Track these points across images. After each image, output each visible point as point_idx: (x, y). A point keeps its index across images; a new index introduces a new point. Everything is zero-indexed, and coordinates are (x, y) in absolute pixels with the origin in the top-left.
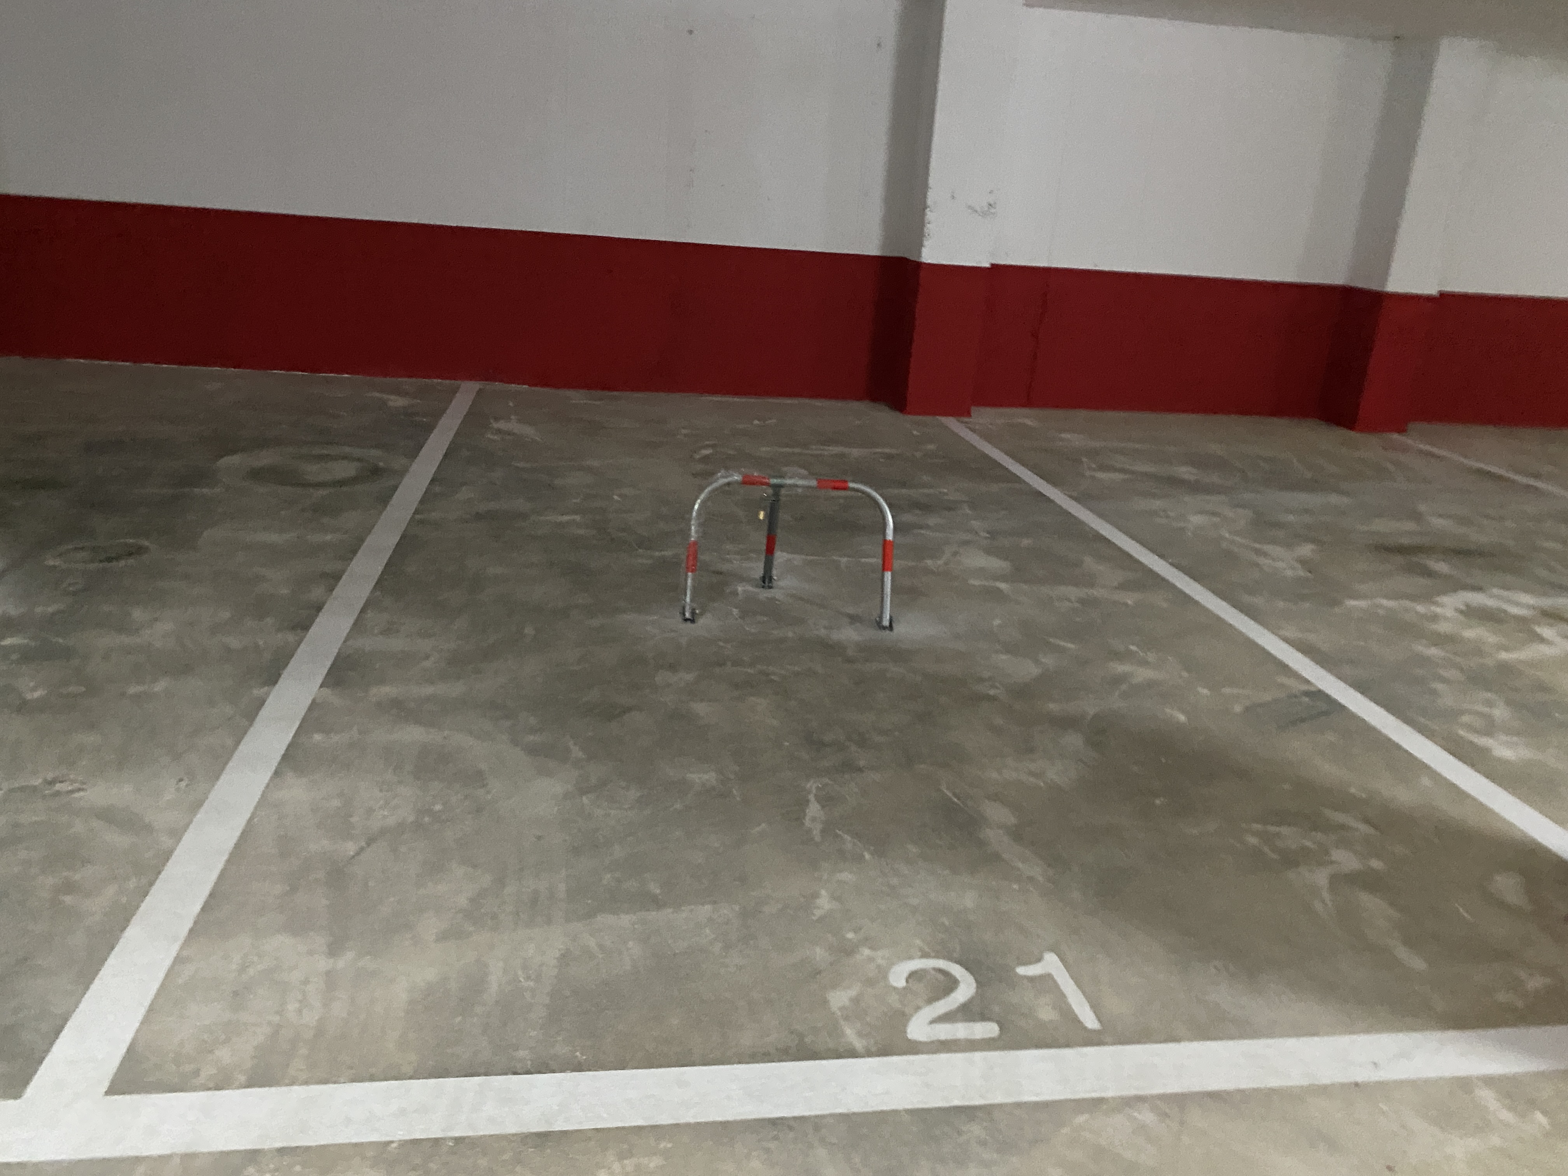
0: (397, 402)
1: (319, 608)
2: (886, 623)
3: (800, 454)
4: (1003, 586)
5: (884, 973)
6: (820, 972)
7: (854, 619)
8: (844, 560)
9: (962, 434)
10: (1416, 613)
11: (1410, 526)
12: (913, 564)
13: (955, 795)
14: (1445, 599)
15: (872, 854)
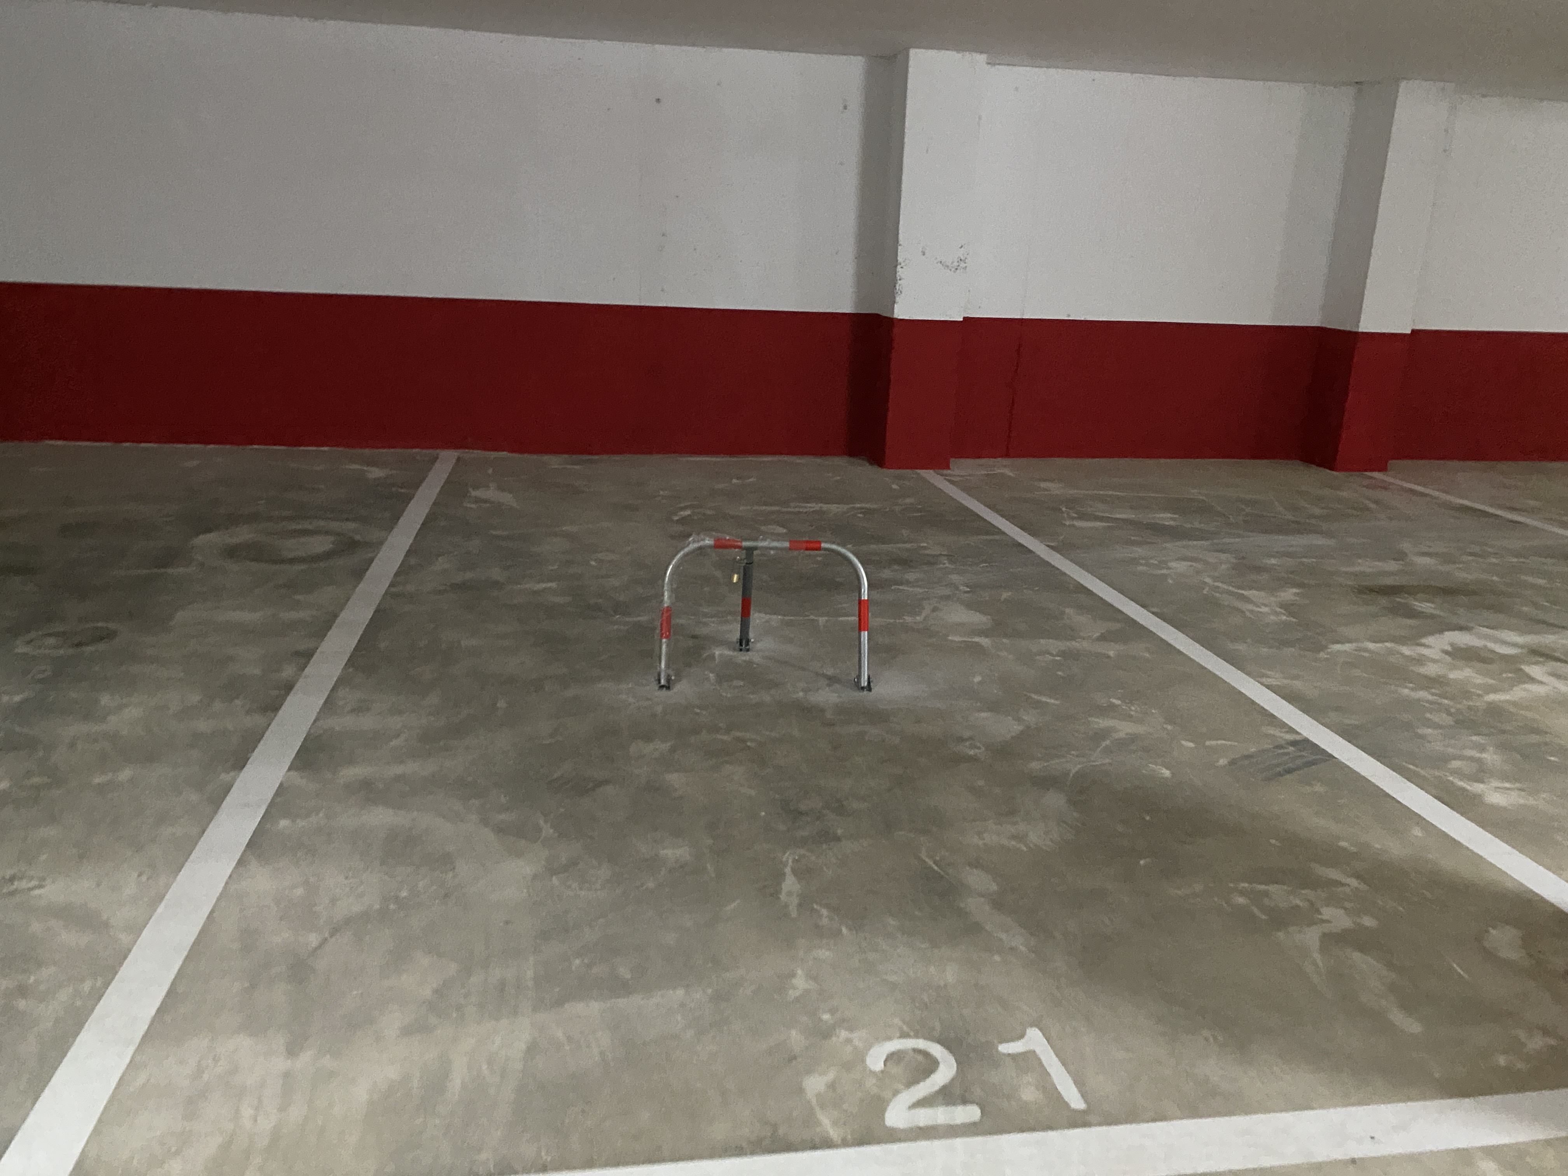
0: (375, 473)
1: (288, 687)
2: (864, 683)
3: (779, 512)
4: (985, 641)
5: (860, 1057)
6: (795, 1058)
7: (832, 680)
8: (822, 620)
9: (940, 486)
10: (1402, 654)
11: (1392, 566)
12: (892, 621)
13: (935, 862)
14: (1430, 640)
15: (850, 930)
